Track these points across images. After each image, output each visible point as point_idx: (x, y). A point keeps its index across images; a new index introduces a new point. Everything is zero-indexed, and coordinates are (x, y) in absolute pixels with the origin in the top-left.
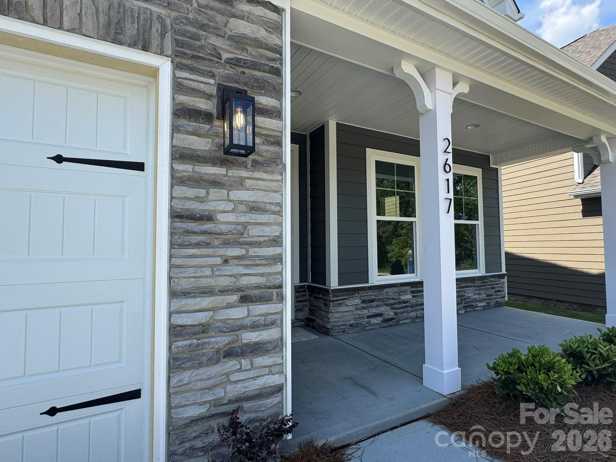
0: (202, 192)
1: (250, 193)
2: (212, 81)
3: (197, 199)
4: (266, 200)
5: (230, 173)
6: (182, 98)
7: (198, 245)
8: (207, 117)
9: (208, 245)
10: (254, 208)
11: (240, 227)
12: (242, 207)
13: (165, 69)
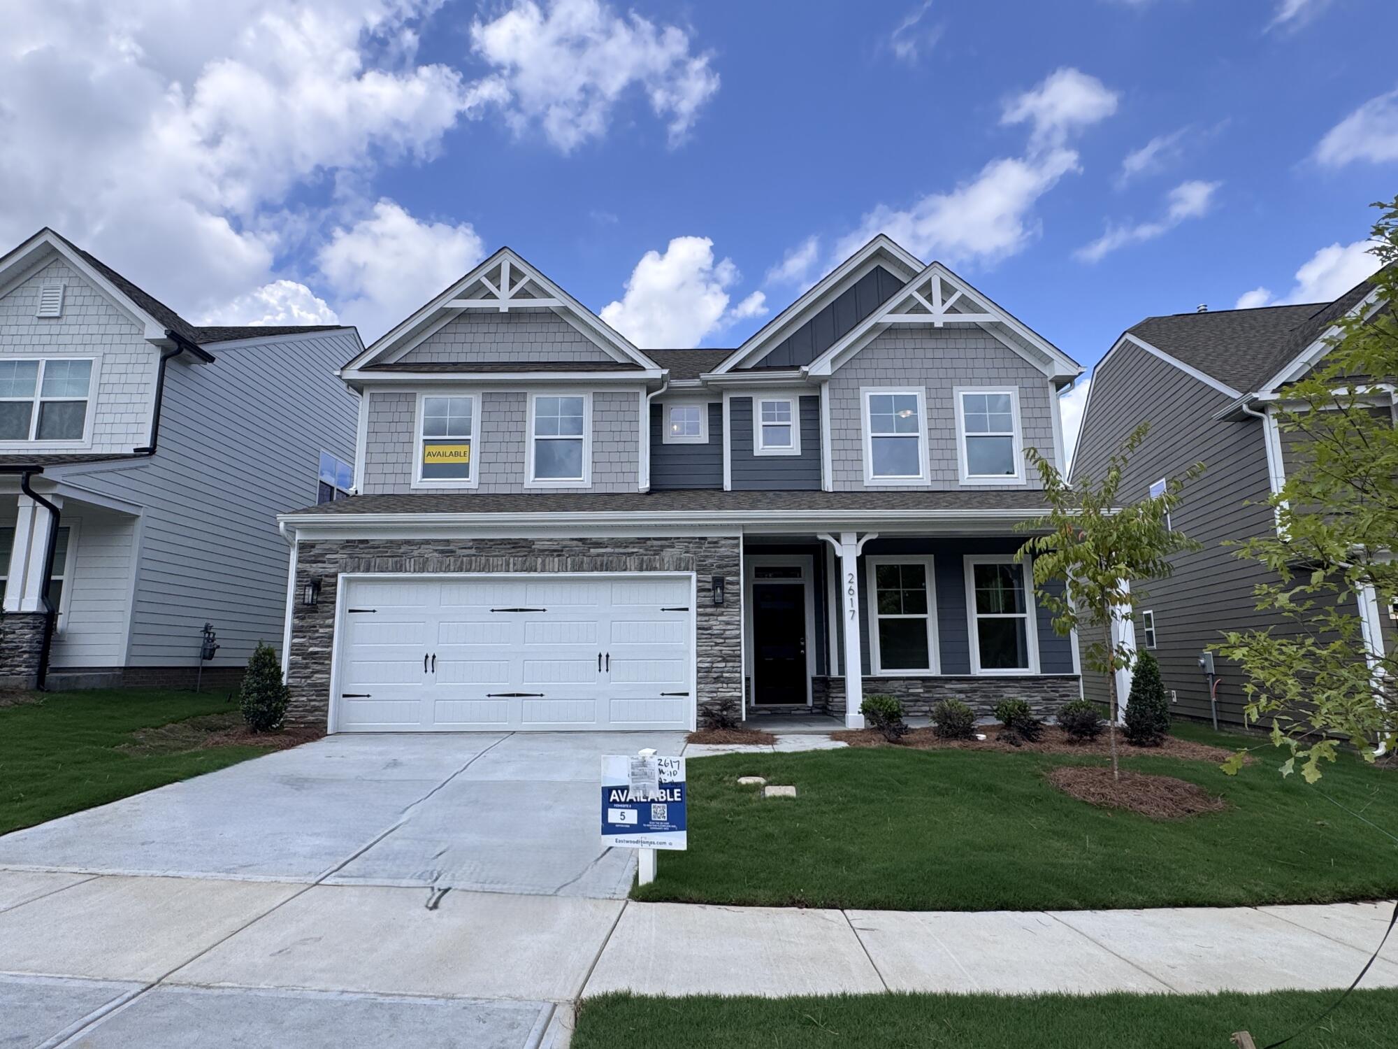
1: (726, 617)
2: (710, 576)
4: (732, 619)
5: (718, 610)
6: (700, 584)
9: (709, 638)
11: (722, 631)
12: (722, 623)
13: (694, 575)
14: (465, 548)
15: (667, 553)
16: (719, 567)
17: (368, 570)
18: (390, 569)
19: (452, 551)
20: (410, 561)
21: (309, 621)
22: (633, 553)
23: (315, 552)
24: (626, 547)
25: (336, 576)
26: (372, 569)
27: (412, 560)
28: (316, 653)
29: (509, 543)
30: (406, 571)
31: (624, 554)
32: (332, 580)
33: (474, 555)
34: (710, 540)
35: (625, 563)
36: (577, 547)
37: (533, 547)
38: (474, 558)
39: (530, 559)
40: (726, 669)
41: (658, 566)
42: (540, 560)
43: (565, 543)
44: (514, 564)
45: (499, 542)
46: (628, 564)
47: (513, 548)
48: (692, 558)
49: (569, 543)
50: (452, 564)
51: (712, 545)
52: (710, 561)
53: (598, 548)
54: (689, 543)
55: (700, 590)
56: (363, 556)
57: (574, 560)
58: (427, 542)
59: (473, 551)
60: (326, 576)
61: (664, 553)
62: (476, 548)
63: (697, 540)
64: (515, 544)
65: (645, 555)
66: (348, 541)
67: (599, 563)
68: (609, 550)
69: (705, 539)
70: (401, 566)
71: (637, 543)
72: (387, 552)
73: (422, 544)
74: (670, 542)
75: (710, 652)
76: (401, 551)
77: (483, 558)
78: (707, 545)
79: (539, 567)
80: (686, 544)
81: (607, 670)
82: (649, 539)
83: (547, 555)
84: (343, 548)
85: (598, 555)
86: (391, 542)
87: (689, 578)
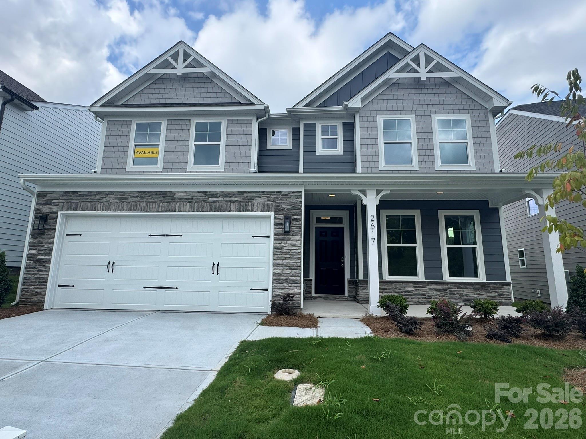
0: (280, 242)
1: (292, 241)
2: (283, 215)
3: (279, 244)
4: (296, 243)
5: (287, 237)
6: (276, 221)
7: (279, 255)
8: (282, 224)
9: (281, 255)
10: (293, 245)
11: (289, 250)
12: (290, 245)
13: (273, 215)
14: (134, 197)
15: (257, 202)
16: (288, 210)
17: (76, 210)
18: (89, 209)
19: (126, 199)
20: (101, 205)
21: (39, 240)
22: (235, 201)
23: (46, 198)
24: (231, 197)
25: (57, 213)
26: (78, 209)
27: (102, 204)
28: (41, 259)
29: (160, 194)
30: (98, 211)
31: (230, 201)
32: (55, 215)
33: (139, 201)
34: (283, 193)
35: (230, 207)
36: (201, 197)
37: (175, 196)
38: (138, 203)
39: (172, 204)
40: (291, 274)
41: (250, 209)
42: (178, 205)
43: (193, 194)
44: (162, 207)
45: (154, 194)
46: (232, 207)
47: (162, 197)
48: (272, 204)
49: (196, 194)
50: (125, 206)
51: (284, 196)
52: (283, 206)
53: (213, 197)
54: (271, 195)
55: (276, 224)
56: (74, 201)
57: (199, 204)
58: (112, 193)
59: (138, 199)
60: (51, 213)
61: (254, 201)
62: (140, 197)
63: (275, 193)
64: (163, 195)
65: (243, 202)
66: (66, 193)
67: (214, 207)
68: (220, 199)
69: (280, 192)
70: (95, 208)
71: (238, 195)
72: (88, 199)
73: (109, 194)
74: (258, 194)
75: (282, 263)
76: (96, 198)
77: (144, 203)
78: (281, 197)
79: (177, 209)
80: (268, 196)
81: (218, 273)
82: (245, 192)
83: (183, 202)
84: (62, 197)
85: (214, 202)
86: (90, 193)
87: (270, 217)
